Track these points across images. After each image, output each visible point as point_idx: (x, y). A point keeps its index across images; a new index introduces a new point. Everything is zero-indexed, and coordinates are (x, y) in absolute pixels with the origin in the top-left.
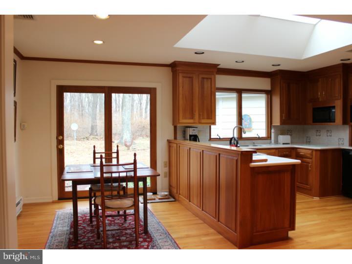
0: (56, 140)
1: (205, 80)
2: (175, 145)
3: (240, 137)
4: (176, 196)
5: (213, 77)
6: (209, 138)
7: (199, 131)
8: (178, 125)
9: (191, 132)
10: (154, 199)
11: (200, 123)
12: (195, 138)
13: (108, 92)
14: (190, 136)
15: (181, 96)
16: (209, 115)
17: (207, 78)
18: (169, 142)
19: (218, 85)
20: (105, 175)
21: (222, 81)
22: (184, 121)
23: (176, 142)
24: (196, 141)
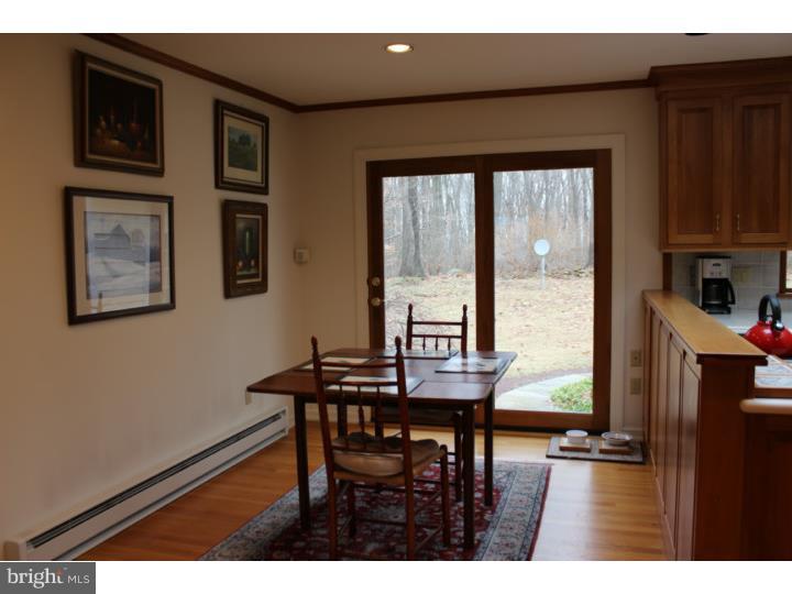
0: (366, 286)
1: (756, 114)
6: (777, 288)
8: (675, 251)
9: (710, 270)
10: (588, 451)
11: (737, 244)
12: (720, 288)
13: (484, 169)
14: (707, 282)
17: (764, 106)
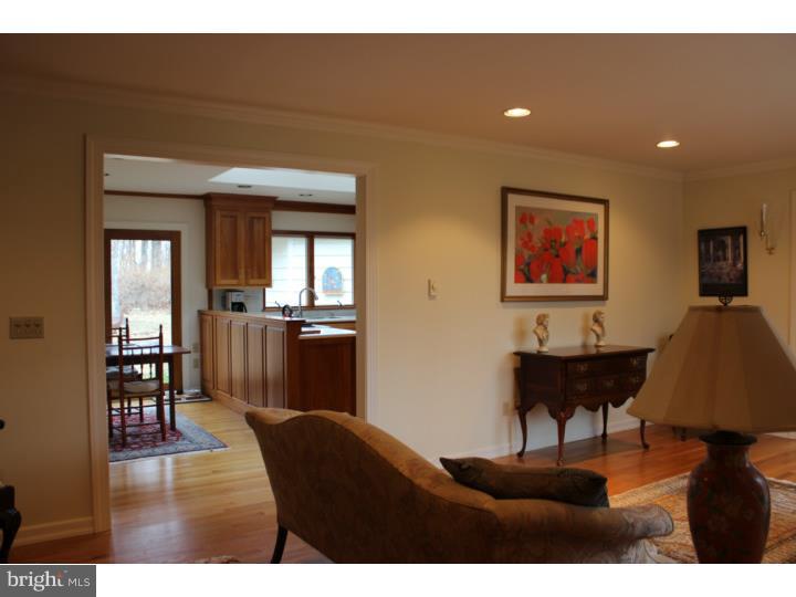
1: (255, 221)
2: (210, 318)
3: (311, 306)
4: (213, 393)
5: (266, 215)
6: (262, 307)
7: (247, 297)
8: (215, 288)
9: (234, 298)
11: (247, 284)
12: (240, 307)
14: (233, 304)
15: (218, 245)
16: (261, 272)
17: (259, 218)
18: (201, 314)
19: (276, 226)
20: (125, 353)
21: (280, 220)
22: (223, 282)
23: (211, 312)
24: (241, 311)
